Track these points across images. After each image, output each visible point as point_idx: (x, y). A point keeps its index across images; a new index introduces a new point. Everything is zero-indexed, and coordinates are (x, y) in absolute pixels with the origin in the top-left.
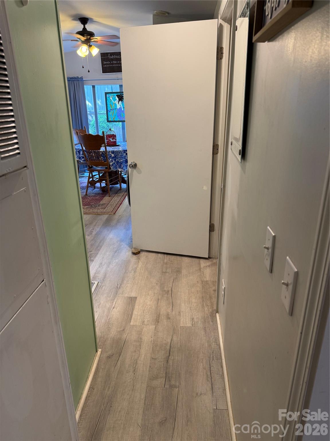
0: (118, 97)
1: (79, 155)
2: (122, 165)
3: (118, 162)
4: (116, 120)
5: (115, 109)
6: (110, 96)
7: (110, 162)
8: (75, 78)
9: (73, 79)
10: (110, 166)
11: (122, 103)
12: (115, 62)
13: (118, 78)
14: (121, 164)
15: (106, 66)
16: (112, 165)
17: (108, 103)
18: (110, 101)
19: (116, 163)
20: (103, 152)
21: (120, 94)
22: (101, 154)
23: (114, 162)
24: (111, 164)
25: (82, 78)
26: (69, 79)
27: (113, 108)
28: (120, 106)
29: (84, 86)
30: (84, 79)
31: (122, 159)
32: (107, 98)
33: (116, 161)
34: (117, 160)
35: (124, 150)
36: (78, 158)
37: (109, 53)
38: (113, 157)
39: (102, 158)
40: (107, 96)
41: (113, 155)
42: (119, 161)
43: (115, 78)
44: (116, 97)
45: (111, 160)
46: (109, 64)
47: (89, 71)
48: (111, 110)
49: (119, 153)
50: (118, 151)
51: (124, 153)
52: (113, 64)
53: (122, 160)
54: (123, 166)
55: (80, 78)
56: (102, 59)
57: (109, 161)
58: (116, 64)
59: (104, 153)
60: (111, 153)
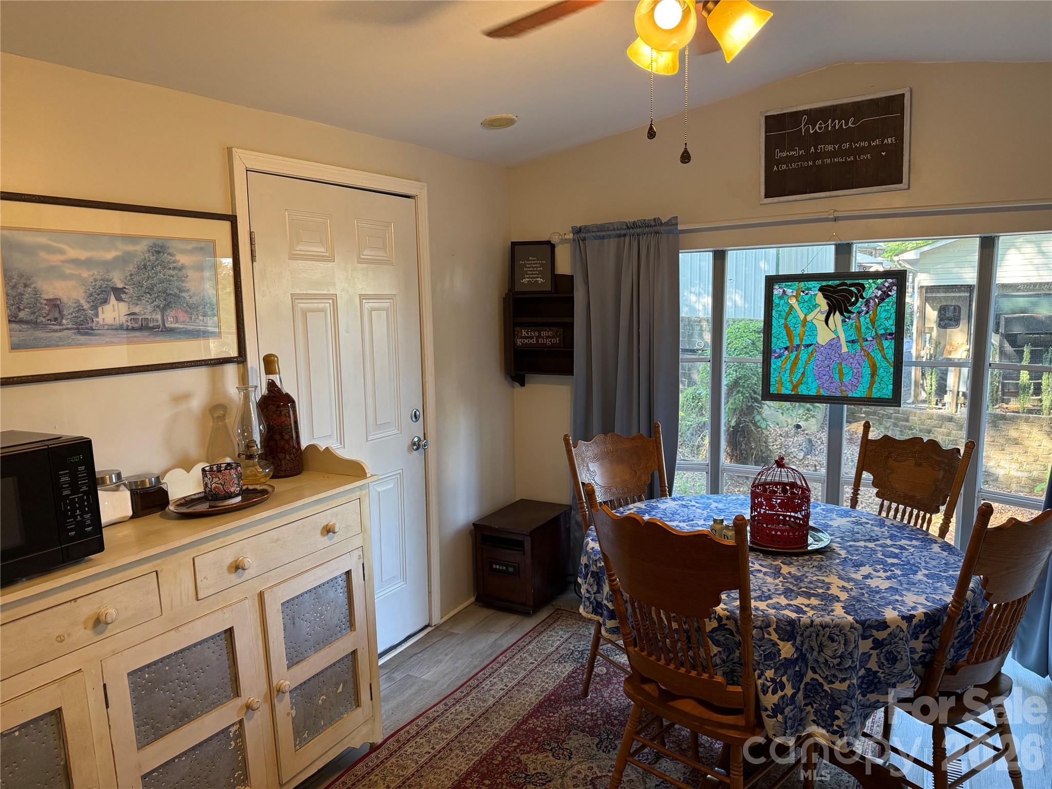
0: (825, 297)
1: (598, 592)
2: (837, 713)
3: (813, 690)
4: (805, 393)
5: (808, 346)
6: (789, 291)
7: (765, 692)
8: (645, 224)
9: (639, 230)
10: (764, 714)
11: (844, 321)
12: (830, 148)
13: (836, 214)
14: (837, 706)
15: (784, 167)
16: (777, 710)
17: (774, 322)
18: (788, 314)
19: (800, 695)
20: (728, 618)
21: (837, 282)
22: (714, 630)
23: (789, 691)
24: (770, 700)
25: (673, 222)
26: (622, 229)
27: (796, 341)
28: (835, 332)
29: (678, 253)
30: (680, 227)
31: (844, 680)
32: (776, 300)
33: (801, 681)
34: (810, 675)
35: (862, 623)
36: (590, 609)
37: (805, 112)
38: (789, 663)
39: (715, 650)
40: (775, 292)
41: (787, 650)
42: (821, 685)
43: (825, 215)
44: (820, 295)
45: (773, 680)
46: (800, 158)
47: (686, 157)
48: (786, 348)
49: (833, 640)
50: (824, 626)
51: (864, 638)
52: (817, 156)
53: (844, 686)
54: (846, 722)
55: (667, 223)
56: (768, 139)
57: (760, 682)
58: (833, 154)
59: (734, 630)
60: (774, 637)
